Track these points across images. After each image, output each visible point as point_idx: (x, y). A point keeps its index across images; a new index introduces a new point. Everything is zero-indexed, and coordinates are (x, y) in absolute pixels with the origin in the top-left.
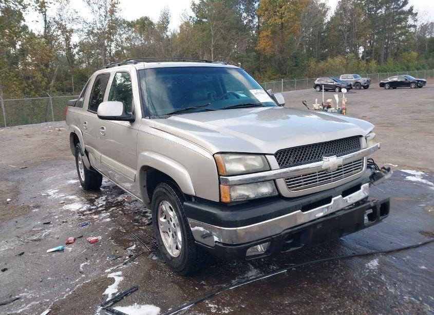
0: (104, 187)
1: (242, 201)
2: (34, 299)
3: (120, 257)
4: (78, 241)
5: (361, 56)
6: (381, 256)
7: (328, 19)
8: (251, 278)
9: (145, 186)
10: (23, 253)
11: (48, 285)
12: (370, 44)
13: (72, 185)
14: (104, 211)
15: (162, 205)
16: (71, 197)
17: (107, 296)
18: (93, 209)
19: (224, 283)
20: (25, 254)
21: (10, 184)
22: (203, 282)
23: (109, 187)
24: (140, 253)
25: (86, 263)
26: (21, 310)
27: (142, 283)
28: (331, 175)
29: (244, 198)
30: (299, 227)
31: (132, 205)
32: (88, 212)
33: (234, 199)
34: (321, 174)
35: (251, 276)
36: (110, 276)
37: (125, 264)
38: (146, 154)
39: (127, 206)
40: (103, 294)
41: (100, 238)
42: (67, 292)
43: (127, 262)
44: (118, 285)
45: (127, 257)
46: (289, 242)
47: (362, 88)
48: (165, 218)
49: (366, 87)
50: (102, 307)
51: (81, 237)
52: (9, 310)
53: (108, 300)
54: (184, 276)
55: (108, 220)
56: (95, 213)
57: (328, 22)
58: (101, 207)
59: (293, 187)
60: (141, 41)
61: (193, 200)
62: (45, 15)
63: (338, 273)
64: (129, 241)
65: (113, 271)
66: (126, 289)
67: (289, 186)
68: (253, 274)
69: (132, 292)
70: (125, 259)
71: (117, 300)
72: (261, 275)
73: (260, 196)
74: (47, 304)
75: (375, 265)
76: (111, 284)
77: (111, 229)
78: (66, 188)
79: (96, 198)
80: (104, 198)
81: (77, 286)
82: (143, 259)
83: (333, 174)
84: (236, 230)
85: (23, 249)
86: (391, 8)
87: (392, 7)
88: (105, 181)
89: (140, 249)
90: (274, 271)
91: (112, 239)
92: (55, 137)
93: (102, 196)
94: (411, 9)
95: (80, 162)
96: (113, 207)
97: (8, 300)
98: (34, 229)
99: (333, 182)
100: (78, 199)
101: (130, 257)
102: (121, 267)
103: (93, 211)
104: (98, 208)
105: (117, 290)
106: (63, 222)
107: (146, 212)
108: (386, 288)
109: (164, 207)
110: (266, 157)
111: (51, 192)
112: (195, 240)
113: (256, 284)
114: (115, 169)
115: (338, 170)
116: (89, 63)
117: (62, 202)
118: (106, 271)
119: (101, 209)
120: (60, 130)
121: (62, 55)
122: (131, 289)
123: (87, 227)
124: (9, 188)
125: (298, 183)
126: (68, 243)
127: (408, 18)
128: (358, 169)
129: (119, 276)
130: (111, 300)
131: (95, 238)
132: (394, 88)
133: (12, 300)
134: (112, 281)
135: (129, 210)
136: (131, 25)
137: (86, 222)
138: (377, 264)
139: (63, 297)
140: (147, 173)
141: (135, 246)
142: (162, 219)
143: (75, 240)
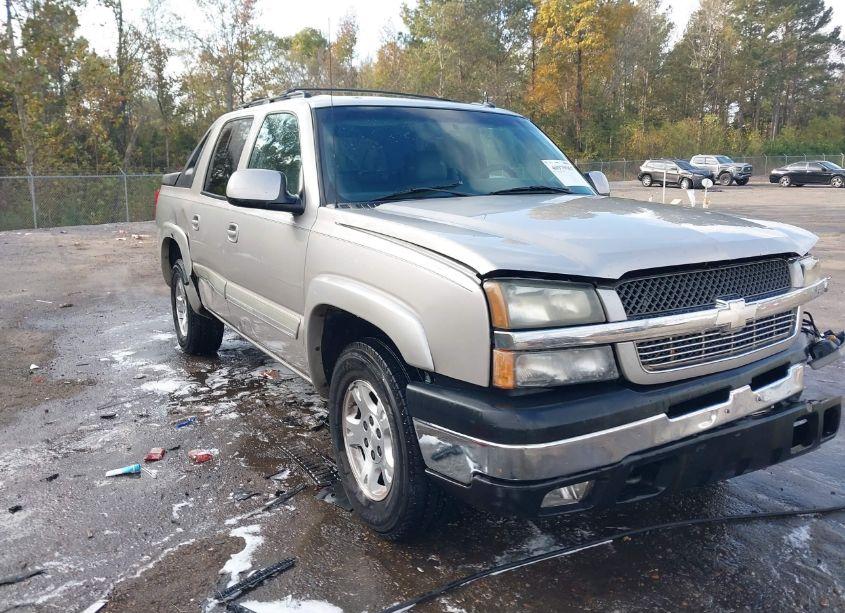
0: (226, 351)
1: (539, 387)
2: (74, 575)
3: (257, 494)
4: (170, 457)
5: (731, 120)
6: (814, 520)
7: (669, 46)
8: (536, 554)
9: (317, 349)
10: (56, 476)
11: (104, 547)
12: (752, 99)
13: (161, 344)
14: (225, 398)
15: (352, 389)
16: (158, 368)
17: (227, 577)
18: (201, 393)
19: (479, 562)
20: (60, 478)
21: (39, 336)
22: (433, 557)
23: (235, 350)
24: (300, 486)
25: (185, 503)
26: (45, 598)
27: (302, 552)
28: (730, 340)
29: (544, 381)
30: (660, 451)
31: (283, 389)
32: (192, 399)
33: (523, 383)
34: (711, 338)
35: (536, 550)
36: (237, 533)
37: (268, 509)
38: (324, 279)
39: (272, 391)
40: (221, 571)
41: (215, 451)
42: (143, 564)
43: (272, 505)
44: (253, 554)
45: (272, 496)
46: (634, 481)
47: (734, 182)
48: (358, 417)
49: (742, 182)
50: (216, 601)
51: (177, 448)
52: (19, 596)
53: (231, 585)
54: (393, 542)
55: (234, 416)
56: (206, 401)
57: (670, 53)
58: (218, 389)
59: (651, 362)
60: (303, 75)
61: (428, 380)
62: (120, 19)
63: (724, 553)
64: (276, 462)
65: (243, 523)
66: (270, 565)
67: (645, 360)
68: (539, 544)
69: (281, 572)
70: (266, 500)
71: (251, 586)
72: (558, 548)
73: (580, 379)
74: (99, 588)
75: (803, 539)
76: (237, 552)
77: (237, 435)
78: (149, 348)
79: (209, 371)
80: (225, 372)
81: (166, 551)
82: (305, 500)
83: (735, 339)
84: (521, 450)
85: (56, 468)
86: (796, 31)
87: (798, 28)
88: (228, 339)
89: (299, 479)
90: (584, 541)
91: (240, 456)
92: (130, 251)
93: (221, 368)
94: (837, 31)
95: (179, 298)
96: (244, 390)
97: (19, 574)
98: (82, 427)
99: (735, 355)
100: (173, 372)
101: (278, 494)
102: (259, 516)
103: (202, 397)
104: (212, 391)
105: (250, 566)
106: (142, 416)
107: (311, 404)
108: (835, 591)
109: (358, 395)
110: (598, 294)
111: (119, 355)
112: (426, 467)
113: (549, 568)
114: (254, 311)
115: (745, 330)
116: (201, 116)
117: (141, 375)
118: (228, 522)
119: (218, 393)
120: (140, 238)
121: (150, 98)
122: (280, 565)
123: (188, 429)
124: (37, 344)
125: (661, 354)
126: (150, 460)
127: (828, 49)
128: (782, 331)
129: (255, 534)
130: (238, 586)
131: (205, 452)
132: (798, 186)
133: (26, 575)
134: (240, 544)
135: (276, 398)
136: (284, 45)
137: (189, 418)
138: (808, 537)
139: (136, 573)
140: (325, 320)
141: (288, 472)
142: (351, 420)
143: (163, 454)
